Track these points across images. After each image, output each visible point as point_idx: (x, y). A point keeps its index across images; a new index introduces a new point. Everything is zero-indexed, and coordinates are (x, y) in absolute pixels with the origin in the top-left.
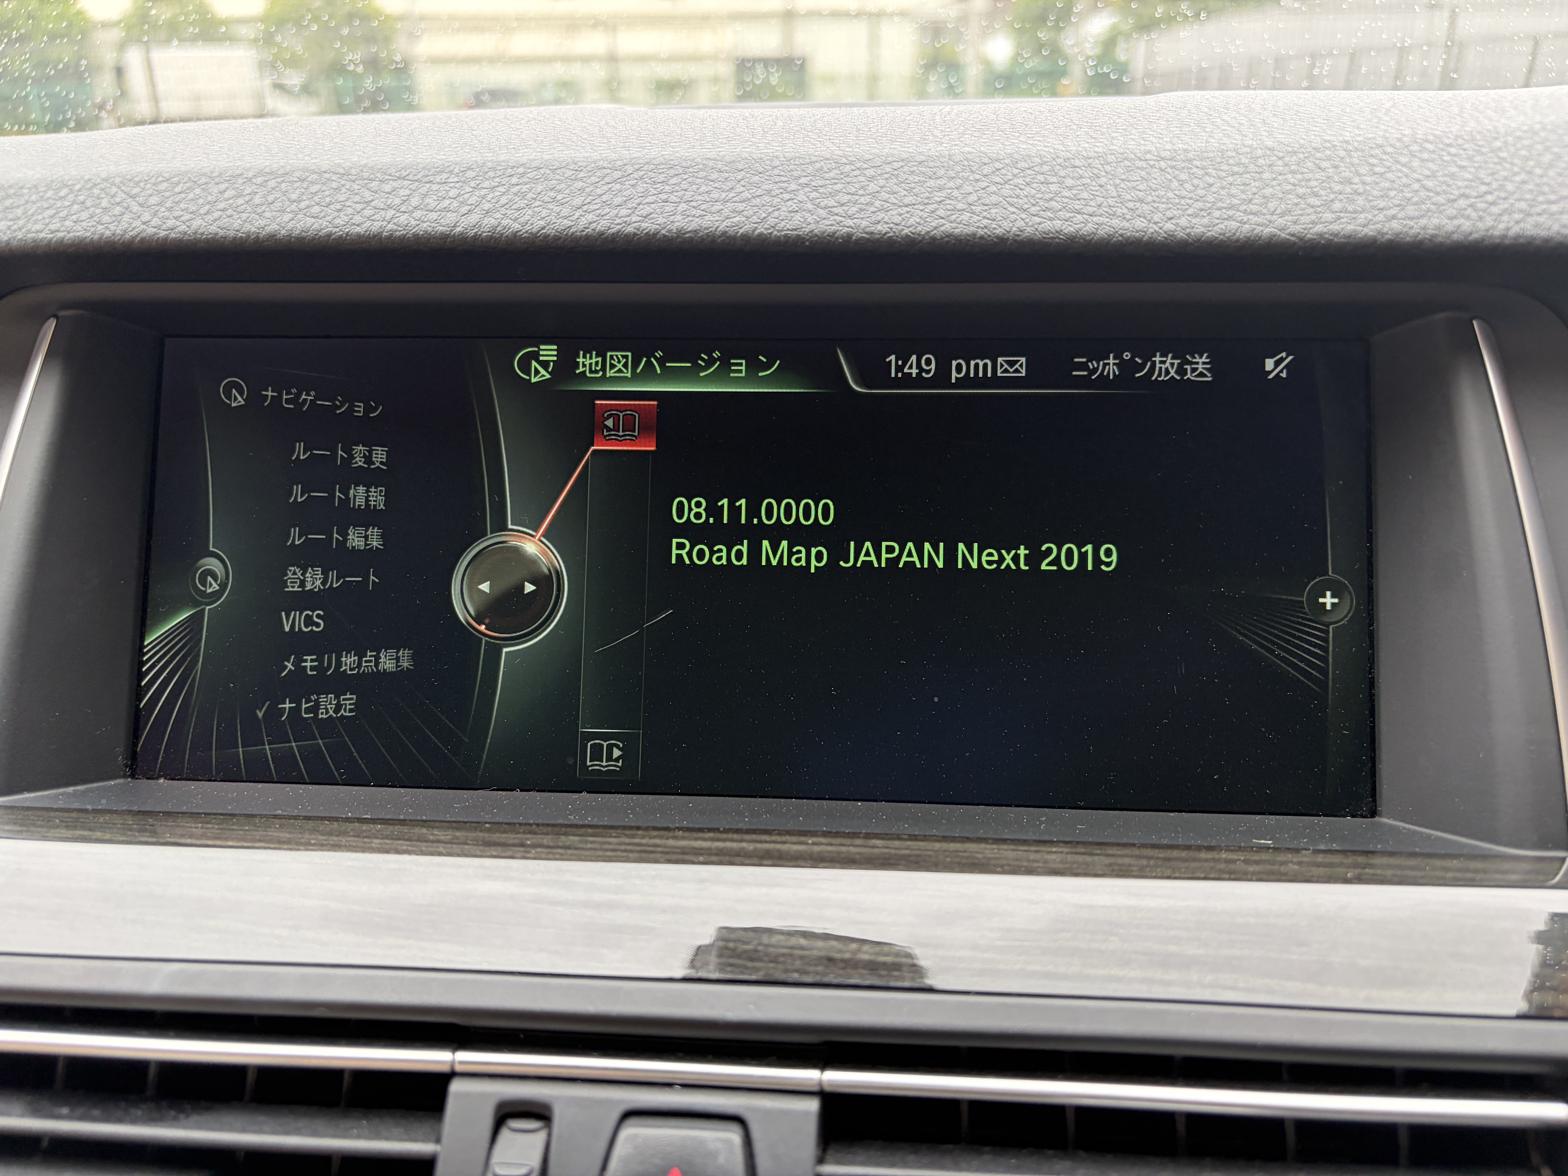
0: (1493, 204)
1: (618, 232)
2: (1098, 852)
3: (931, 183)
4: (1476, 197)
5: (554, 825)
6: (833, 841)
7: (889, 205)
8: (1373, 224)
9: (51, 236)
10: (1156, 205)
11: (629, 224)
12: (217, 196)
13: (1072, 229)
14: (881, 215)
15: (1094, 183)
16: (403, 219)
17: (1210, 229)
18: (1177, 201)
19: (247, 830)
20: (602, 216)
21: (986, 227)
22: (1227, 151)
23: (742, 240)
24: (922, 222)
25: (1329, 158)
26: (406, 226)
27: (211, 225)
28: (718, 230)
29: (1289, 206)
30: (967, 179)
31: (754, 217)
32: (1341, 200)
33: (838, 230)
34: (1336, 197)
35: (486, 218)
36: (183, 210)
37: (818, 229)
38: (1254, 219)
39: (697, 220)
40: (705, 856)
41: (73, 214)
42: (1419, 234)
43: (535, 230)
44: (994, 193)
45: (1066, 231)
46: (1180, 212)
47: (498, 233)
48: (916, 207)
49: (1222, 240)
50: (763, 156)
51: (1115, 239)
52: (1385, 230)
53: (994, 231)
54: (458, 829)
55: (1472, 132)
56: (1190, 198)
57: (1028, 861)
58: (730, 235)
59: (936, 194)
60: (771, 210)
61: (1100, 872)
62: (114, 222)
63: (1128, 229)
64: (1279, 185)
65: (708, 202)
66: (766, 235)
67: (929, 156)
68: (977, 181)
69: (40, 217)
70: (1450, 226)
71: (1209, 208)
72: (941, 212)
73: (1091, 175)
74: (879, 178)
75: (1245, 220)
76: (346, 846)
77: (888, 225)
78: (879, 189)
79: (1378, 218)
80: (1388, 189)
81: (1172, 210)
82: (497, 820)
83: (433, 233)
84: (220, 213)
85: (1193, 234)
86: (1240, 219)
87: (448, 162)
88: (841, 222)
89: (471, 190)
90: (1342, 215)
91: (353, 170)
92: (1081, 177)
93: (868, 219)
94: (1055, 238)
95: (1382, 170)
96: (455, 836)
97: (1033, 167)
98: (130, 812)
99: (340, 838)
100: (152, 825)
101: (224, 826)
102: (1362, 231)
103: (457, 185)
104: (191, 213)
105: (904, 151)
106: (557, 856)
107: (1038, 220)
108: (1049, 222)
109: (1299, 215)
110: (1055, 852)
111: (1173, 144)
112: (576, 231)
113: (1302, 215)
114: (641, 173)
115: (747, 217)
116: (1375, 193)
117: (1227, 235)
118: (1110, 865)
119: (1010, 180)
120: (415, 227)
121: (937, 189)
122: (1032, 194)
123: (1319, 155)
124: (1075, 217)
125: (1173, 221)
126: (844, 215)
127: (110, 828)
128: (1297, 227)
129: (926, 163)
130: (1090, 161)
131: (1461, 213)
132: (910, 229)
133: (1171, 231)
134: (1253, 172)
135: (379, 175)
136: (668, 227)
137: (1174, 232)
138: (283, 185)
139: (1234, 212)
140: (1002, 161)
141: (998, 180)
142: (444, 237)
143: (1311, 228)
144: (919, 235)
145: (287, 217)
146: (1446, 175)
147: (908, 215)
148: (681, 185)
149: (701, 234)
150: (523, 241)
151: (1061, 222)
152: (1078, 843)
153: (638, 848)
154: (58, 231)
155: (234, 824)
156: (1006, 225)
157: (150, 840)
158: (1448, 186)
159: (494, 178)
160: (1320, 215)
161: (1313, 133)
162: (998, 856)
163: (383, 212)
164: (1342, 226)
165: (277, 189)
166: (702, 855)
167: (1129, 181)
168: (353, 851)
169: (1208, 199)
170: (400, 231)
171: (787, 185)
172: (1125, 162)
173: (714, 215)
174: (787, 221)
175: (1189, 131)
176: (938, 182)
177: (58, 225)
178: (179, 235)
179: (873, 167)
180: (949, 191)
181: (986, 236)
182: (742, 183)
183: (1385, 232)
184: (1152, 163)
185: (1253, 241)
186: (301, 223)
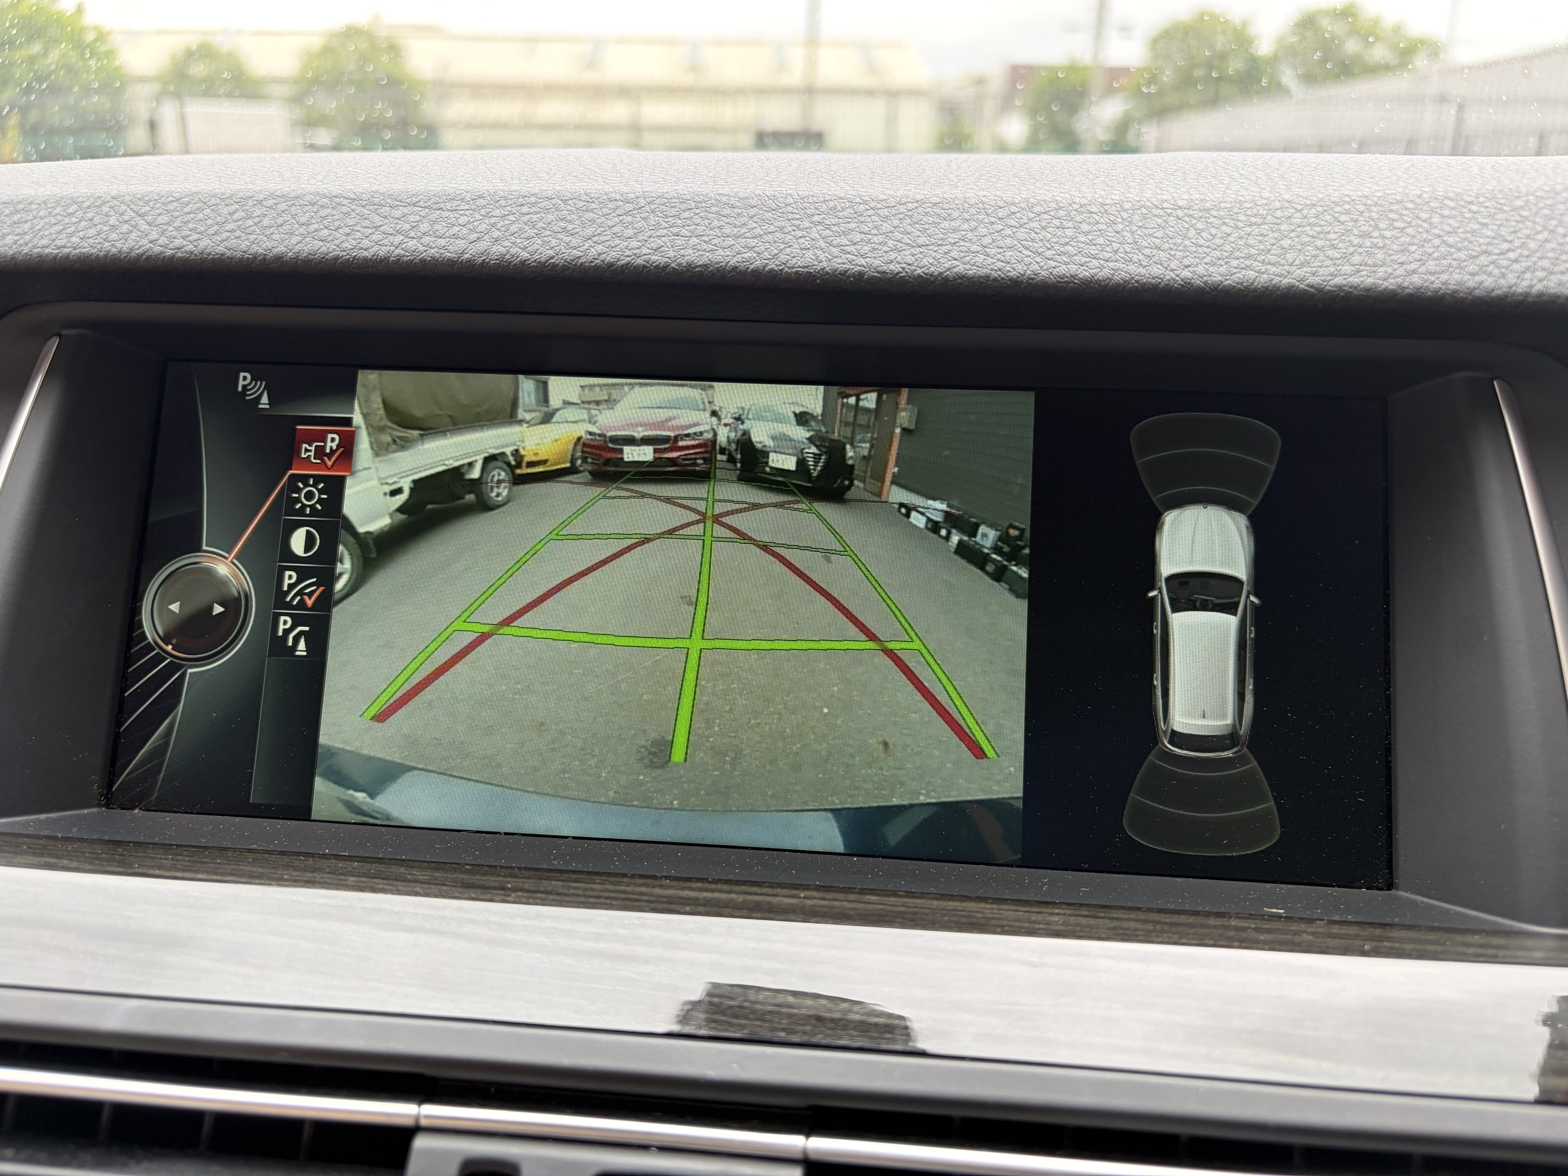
0: (1516, 261)
1: (627, 264)
2: (1102, 915)
3: (946, 224)
4: (1498, 254)
5: (536, 870)
6: (826, 895)
7: (902, 245)
8: (1394, 278)
9: (57, 251)
10: (1173, 253)
11: (639, 257)
12: (226, 218)
13: (1087, 274)
14: (893, 255)
15: (1110, 229)
16: (412, 244)
17: (1228, 278)
18: (1194, 249)
19: (219, 864)
20: (612, 247)
21: (1000, 270)
22: (1245, 202)
23: (752, 275)
24: (936, 263)
25: (1347, 212)
26: (414, 252)
27: (218, 245)
28: (729, 265)
29: (1308, 258)
30: (982, 222)
31: (765, 253)
32: (1360, 254)
33: (849, 269)
34: (1356, 250)
35: (494, 246)
36: (191, 230)
37: (830, 267)
38: (1273, 269)
39: (708, 254)
40: (692, 907)
41: (80, 231)
42: (1441, 289)
43: (543, 260)
44: (1009, 236)
45: (1081, 276)
46: (1196, 260)
47: (506, 261)
48: (930, 247)
49: (1240, 289)
50: (776, 193)
51: (1130, 285)
52: (1406, 284)
53: (1008, 274)
54: (436, 869)
55: (1493, 190)
56: (1208, 247)
57: (1030, 922)
58: (740, 271)
59: (950, 235)
60: (782, 246)
61: (1103, 936)
62: (120, 240)
63: (1145, 275)
64: (1298, 236)
65: (719, 237)
66: (777, 271)
67: (944, 198)
68: (992, 223)
69: (47, 233)
70: (1471, 283)
71: (1227, 258)
72: (954, 254)
73: (1108, 221)
74: (893, 218)
75: (1263, 270)
76: (319, 883)
77: (901, 265)
78: (892, 229)
79: (1398, 273)
80: (1409, 244)
81: (1189, 258)
82: (479, 862)
83: (440, 259)
84: (228, 234)
85: (1210, 282)
86: (1258, 268)
87: (460, 190)
88: (853, 260)
89: (481, 218)
90: (1362, 268)
91: (364, 195)
92: (1098, 223)
93: (881, 259)
94: (1070, 283)
95: (1402, 225)
96: (434, 876)
97: (1049, 212)
98: (100, 841)
99: (315, 874)
100: (122, 855)
101: (196, 858)
102: (1382, 284)
103: (467, 213)
104: (199, 233)
105: (919, 193)
106: (538, 901)
107: (1053, 264)
108: (1064, 266)
109: (1318, 266)
110: (1058, 914)
111: (1191, 194)
112: (585, 262)
113: (1321, 267)
114: (653, 207)
115: (759, 253)
116: (1395, 247)
117: (1244, 284)
118: (1114, 928)
119: (1025, 224)
120: (422, 253)
121: (951, 231)
122: (1048, 239)
123: (1338, 209)
124: (1091, 262)
125: (1191, 269)
126: (856, 254)
127: (78, 857)
128: (1316, 279)
129: (941, 205)
130: (1107, 208)
131: (1482, 269)
132: (923, 270)
133: (1188, 279)
134: (1271, 223)
135: (389, 201)
136: (678, 261)
137: (1191, 280)
138: (294, 208)
139: (1252, 262)
140: (1018, 205)
141: (1013, 223)
142: (451, 263)
143: (1330, 280)
144: (931, 275)
145: (295, 240)
146: (1468, 232)
147: (921, 256)
148: (694, 220)
149: (711, 268)
150: (531, 270)
151: (1076, 267)
152: (1081, 905)
153: (623, 896)
154: (64, 247)
155: (205, 857)
156: (1020, 268)
157: (118, 869)
158: (1470, 242)
159: (505, 206)
160: (1340, 268)
161: (1332, 187)
162: (997, 916)
163: (391, 238)
164: (1362, 279)
165: (286, 212)
166: (688, 905)
167: (1146, 228)
168: (327, 888)
169: (1226, 249)
170: (407, 256)
171: (800, 223)
172: (1142, 209)
173: (726, 250)
174: (798, 258)
175: (1207, 183)
176: (953, 223)
177: (65, 241)
178: (185, 254)
179: (887, 207)
180: (963, 233)
181: (999, 278)
182: (755, 219)
183: (1405, 285)
184: (1169, 211)
185: (1271, 291)
186: (308, 246)
